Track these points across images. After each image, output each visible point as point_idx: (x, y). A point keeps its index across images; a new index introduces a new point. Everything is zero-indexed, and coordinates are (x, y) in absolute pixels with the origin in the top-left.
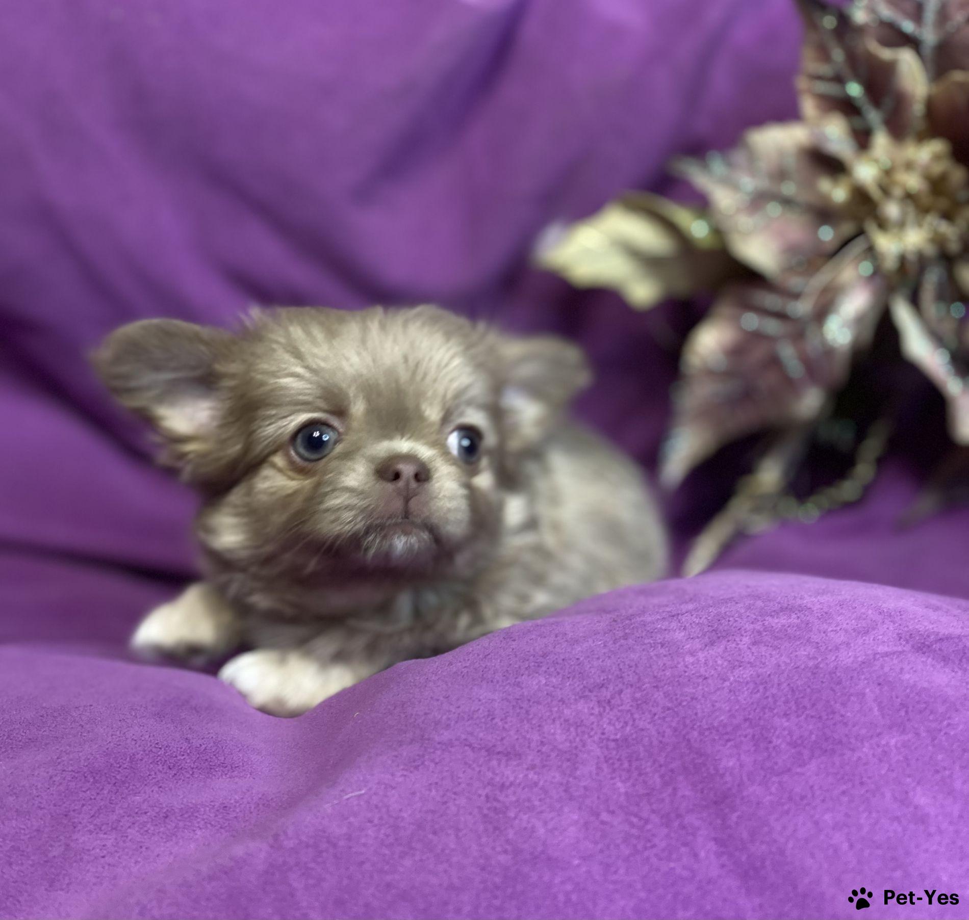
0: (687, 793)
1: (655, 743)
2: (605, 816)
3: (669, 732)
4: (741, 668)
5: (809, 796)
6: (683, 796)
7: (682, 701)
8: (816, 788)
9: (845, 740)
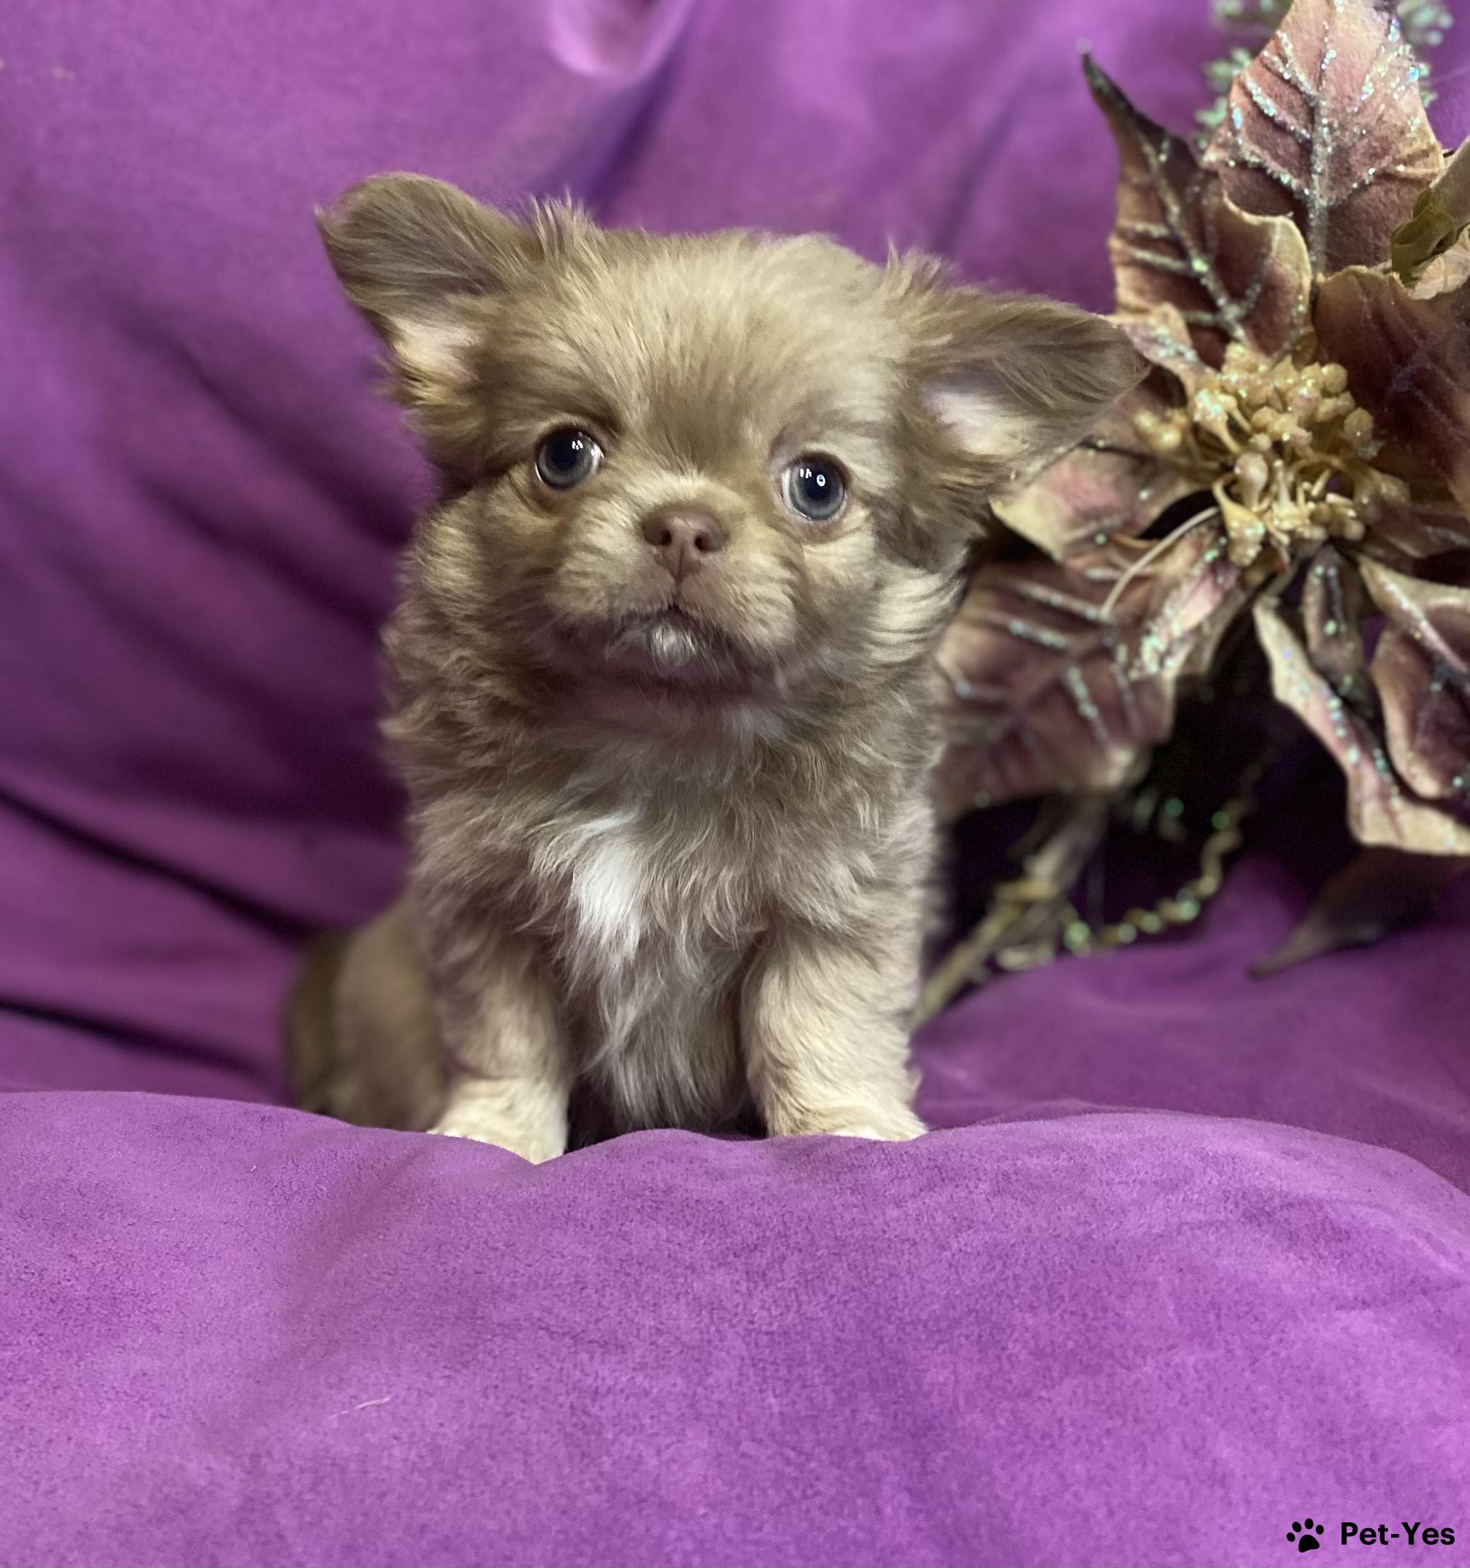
0: (872, 1418)
1: (829, 1341)
2: (747, 1446)
3: (851, 1324)
4: (970, 1232)
5: (1056, 1433)
6: (867, 1423)
7: (875, 1278)
8: (1066, 1422)
9: (1118, 1353)
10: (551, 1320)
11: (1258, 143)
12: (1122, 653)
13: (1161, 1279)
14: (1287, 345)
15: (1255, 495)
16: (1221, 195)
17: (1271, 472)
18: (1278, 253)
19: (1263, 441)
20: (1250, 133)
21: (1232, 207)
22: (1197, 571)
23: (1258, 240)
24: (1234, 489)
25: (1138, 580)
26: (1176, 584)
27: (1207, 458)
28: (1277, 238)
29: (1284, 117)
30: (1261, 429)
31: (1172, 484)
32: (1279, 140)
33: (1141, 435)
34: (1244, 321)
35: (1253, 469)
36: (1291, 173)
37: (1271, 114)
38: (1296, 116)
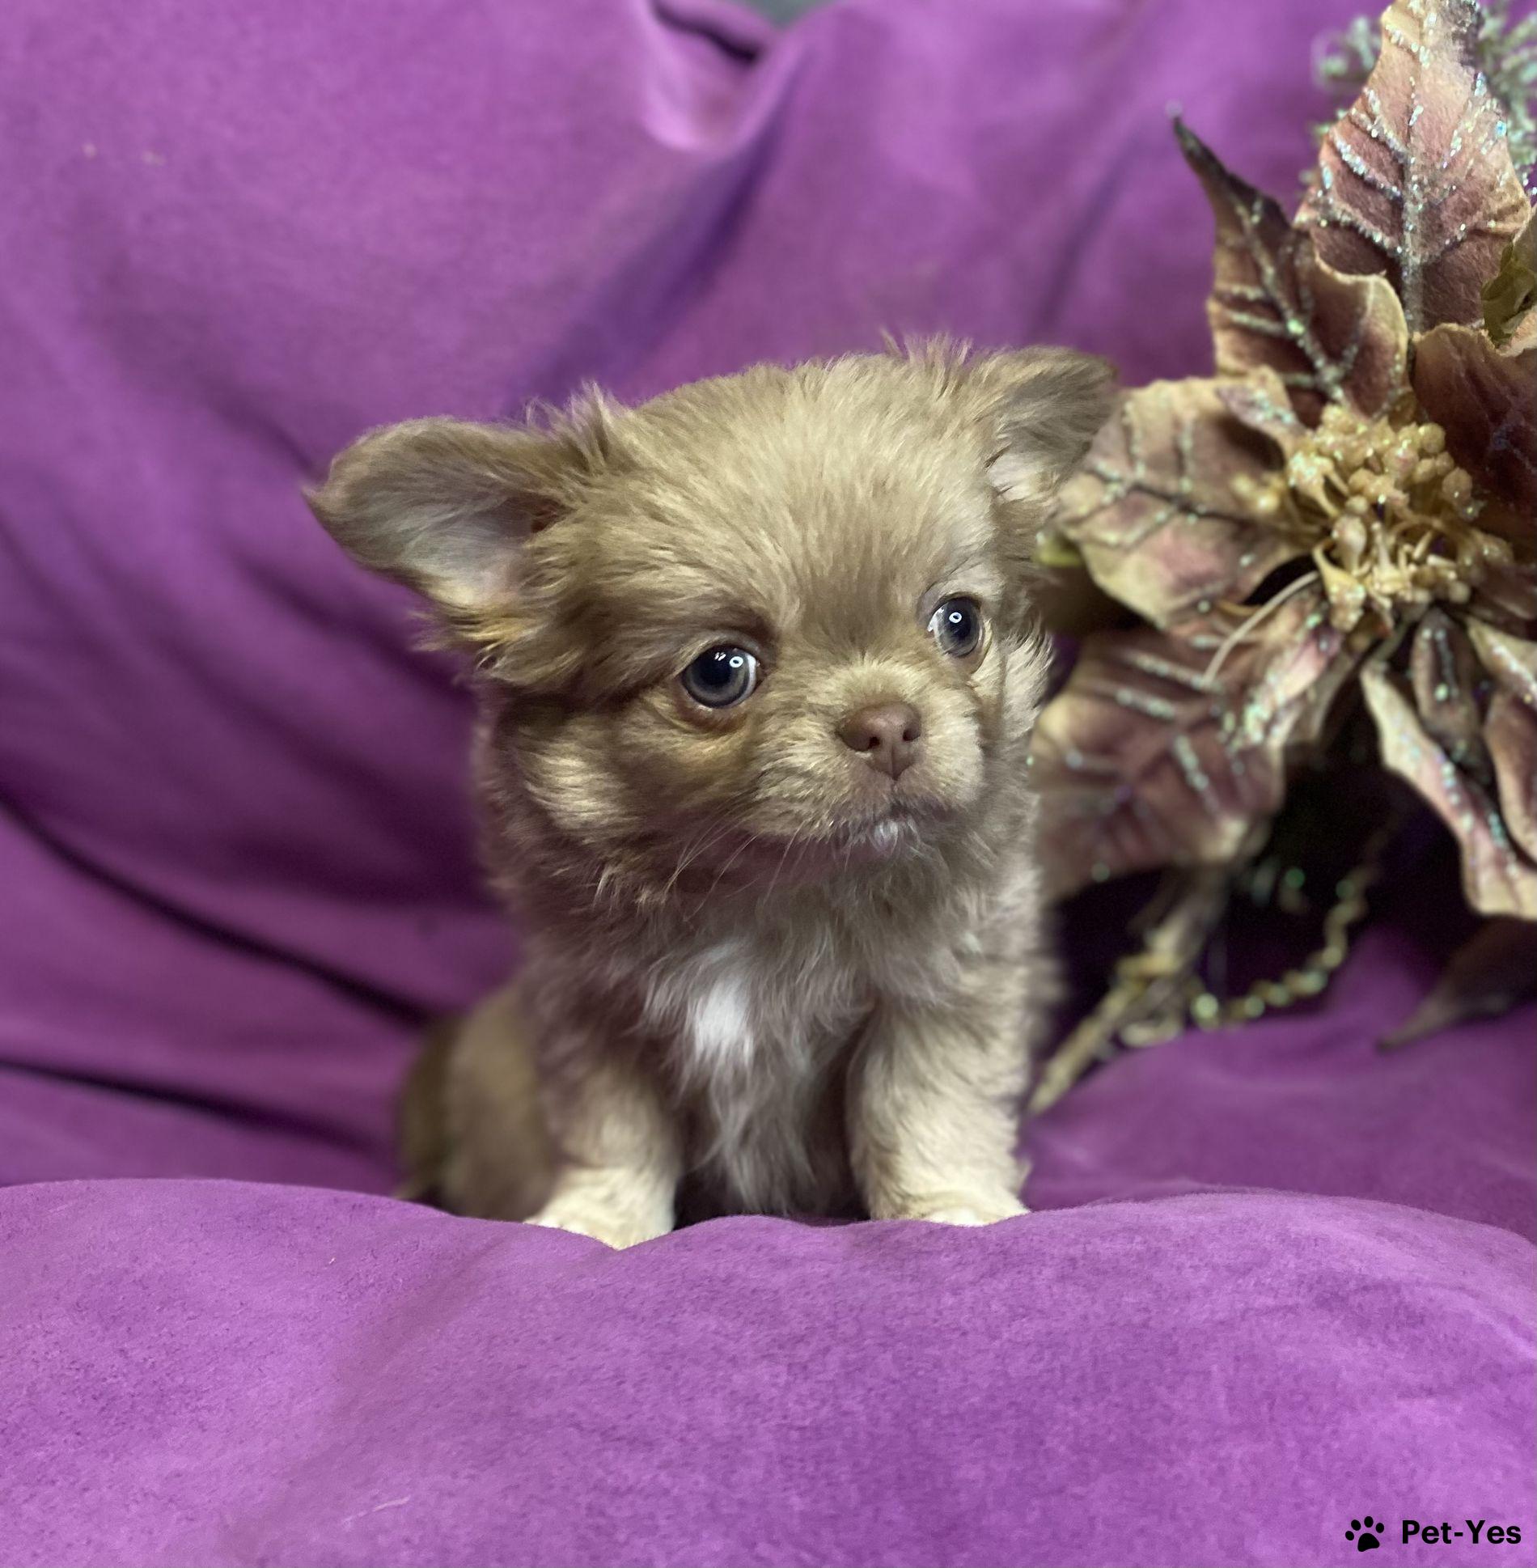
0: (896, 1517)
1: (862, 1434)
5: (1086, 1532)
6: (889, 1522)
8: (1098, 1520)
9: (1161, 1445)
10: (583, 1417)
11: (1351, 202)
12: (1229, 722)
13: (1215, 1368)
14: (1385, 406)
15: (1355, 560)
16: (1312, 255)
17: (1370, 535)
18: (1374, 311)
19: (1359, 504)
20: (1340, 191)
21: (1325, 267)
22: (1300, 637)
23: (1352, 300)
24: (1335, 554)
25: (1240, 648)
26: (1277, 651)
27: (1307, 521)
28: (1371, 297)
29: (1373, 174)
30: (1358, 492)
31: (1274, 549)
32: (1370, 198)
33: (1239, 500)
34: (1343, 381)
35: (1351, 533)
36: (1383, 230)
37: (1361, 172)
38: (1385, 173)
